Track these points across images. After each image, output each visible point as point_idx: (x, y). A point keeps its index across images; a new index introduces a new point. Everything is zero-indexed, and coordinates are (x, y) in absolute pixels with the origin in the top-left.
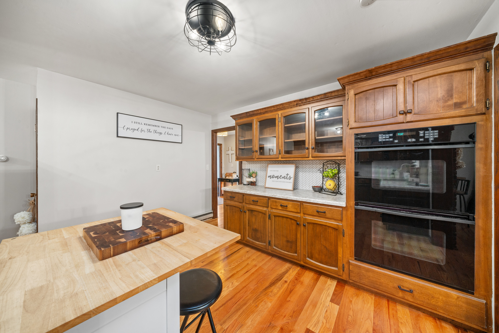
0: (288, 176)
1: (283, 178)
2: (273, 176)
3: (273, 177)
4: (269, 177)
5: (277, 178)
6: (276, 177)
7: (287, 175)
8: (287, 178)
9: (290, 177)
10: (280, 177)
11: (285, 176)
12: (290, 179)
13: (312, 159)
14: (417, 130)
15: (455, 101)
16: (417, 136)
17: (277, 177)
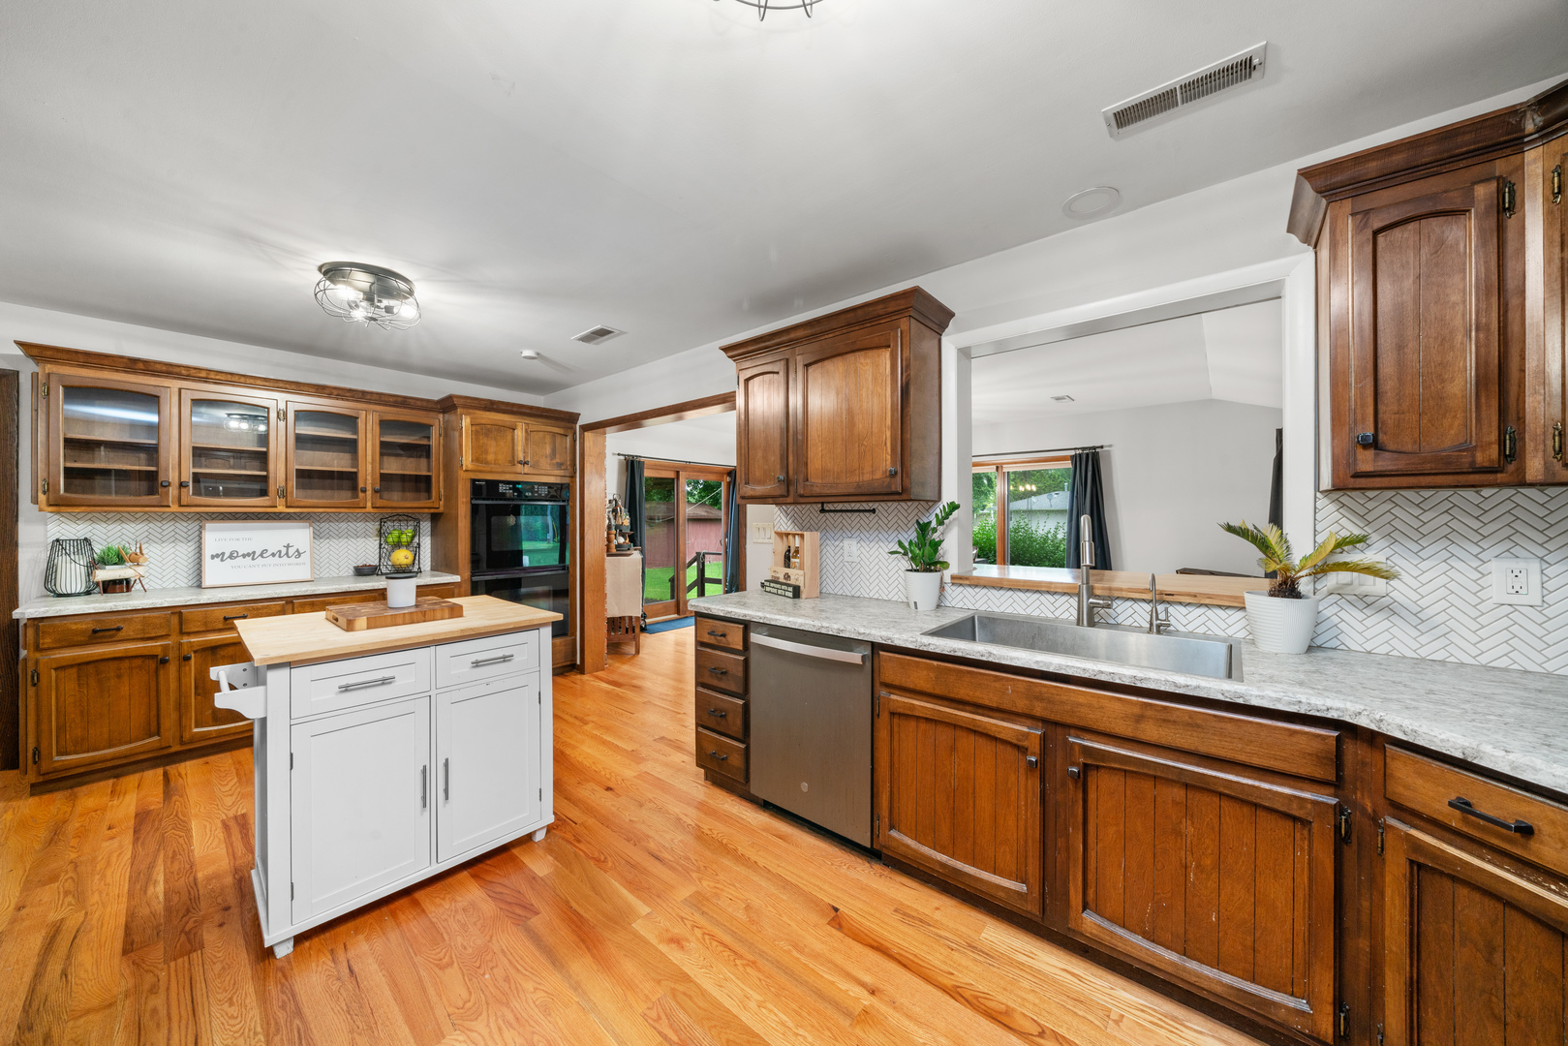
0: (291, 551)
1: (273, 555)
2: (231, 554)
3: (231, 557)
4: (213, 557)
5: (248, 559)
6: (244, 556)
7: (288, 547)
8: (287, 554)
9: (298, 551)
10: (261, 555)
11: (280, 551)
12: (299, 554)
13: (372, 510)
14: (533, 484)
15: (558, 460)
16: (532, 490)
17: (252, 555)
